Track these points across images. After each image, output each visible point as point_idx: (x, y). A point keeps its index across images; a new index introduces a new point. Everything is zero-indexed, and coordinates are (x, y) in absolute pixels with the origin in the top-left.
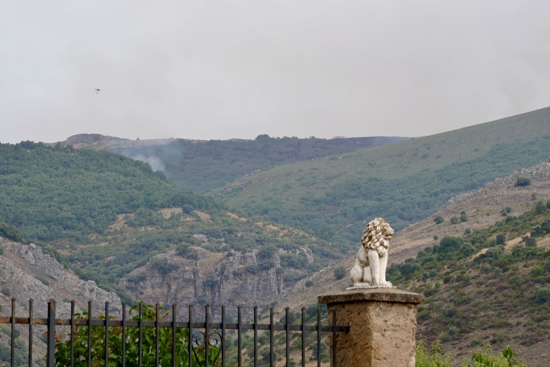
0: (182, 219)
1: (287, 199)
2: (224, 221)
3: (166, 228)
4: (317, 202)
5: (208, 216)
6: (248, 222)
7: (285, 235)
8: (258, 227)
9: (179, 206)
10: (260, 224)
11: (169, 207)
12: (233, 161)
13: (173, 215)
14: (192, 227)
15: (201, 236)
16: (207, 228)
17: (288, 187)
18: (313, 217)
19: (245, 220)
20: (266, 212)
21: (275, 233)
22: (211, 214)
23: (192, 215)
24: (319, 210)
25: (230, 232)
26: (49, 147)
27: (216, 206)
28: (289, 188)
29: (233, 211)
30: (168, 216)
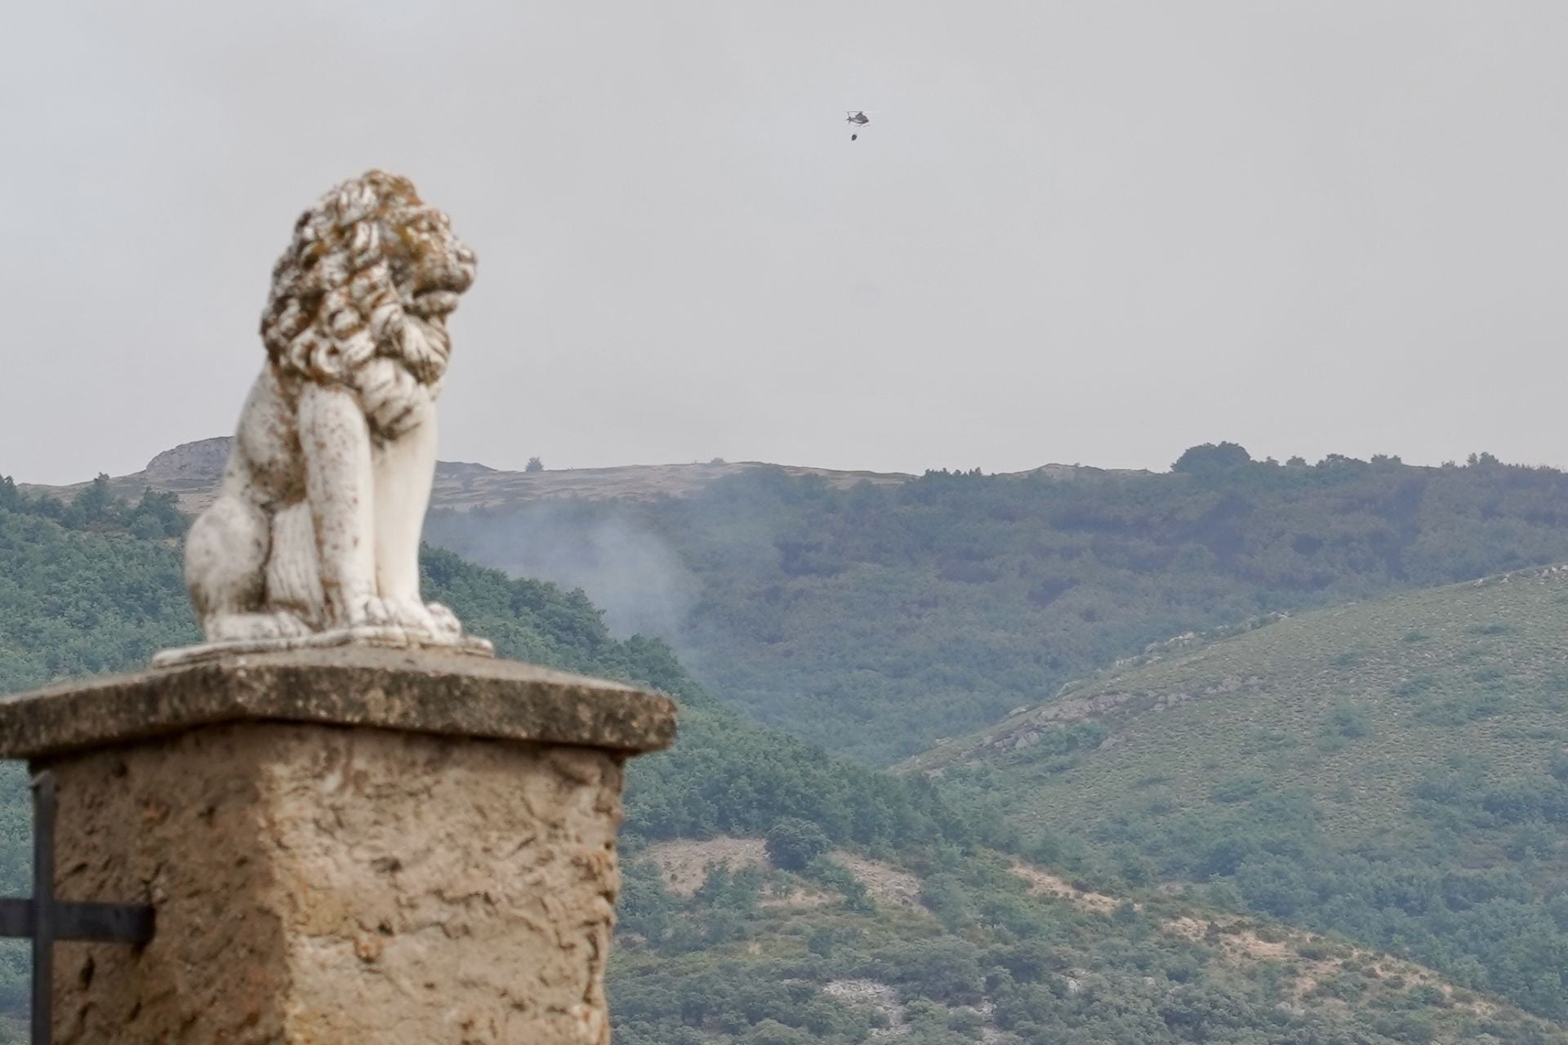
0: (766, 899)
1: (1342, 796)
2: (992, 912)
3: (680, 945)
4: (1505, 809)
5: (907, 884)
6: (1125, 915)
7: (1328, 988)
8: (1178, 944)
9: (748, 829)
10: (1190, 927)
11: (694, 833)
12: (1051, 590)
13: (716, 876)
14: (820, 943)
15: (869, 989)
16: (898, 946)
17: (1349, 728)
18: (1483, 893)
19: (1106, 904)
20: (1224, 861)
21: (1272, 978)
22: (921, 870)
23: (822, 879)
24: (1515, 854)
25: (1025, 969)
26: (46, 504)
27: (953, 831)
28: (1352, 733)
29: (1044, 857)
30: (690, 884)
